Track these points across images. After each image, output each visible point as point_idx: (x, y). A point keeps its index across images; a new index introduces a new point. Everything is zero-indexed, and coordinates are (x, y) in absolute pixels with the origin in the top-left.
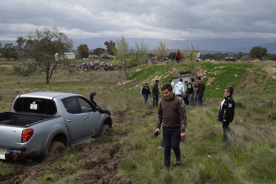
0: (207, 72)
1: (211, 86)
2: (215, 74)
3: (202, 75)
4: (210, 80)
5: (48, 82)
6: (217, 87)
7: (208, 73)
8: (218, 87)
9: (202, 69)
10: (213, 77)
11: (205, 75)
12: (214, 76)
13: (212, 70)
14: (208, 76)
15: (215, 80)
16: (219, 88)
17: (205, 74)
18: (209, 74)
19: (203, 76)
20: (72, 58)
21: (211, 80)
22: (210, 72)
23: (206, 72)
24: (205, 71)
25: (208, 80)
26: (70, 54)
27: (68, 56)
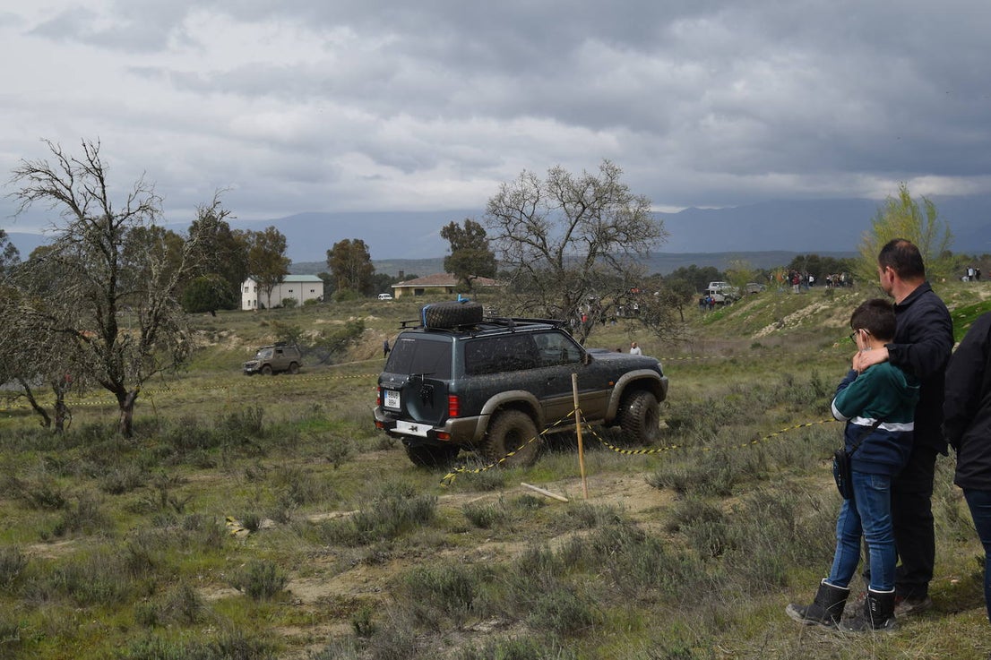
20: (312, 297)
26: (302, 282)
27: (296, 288)
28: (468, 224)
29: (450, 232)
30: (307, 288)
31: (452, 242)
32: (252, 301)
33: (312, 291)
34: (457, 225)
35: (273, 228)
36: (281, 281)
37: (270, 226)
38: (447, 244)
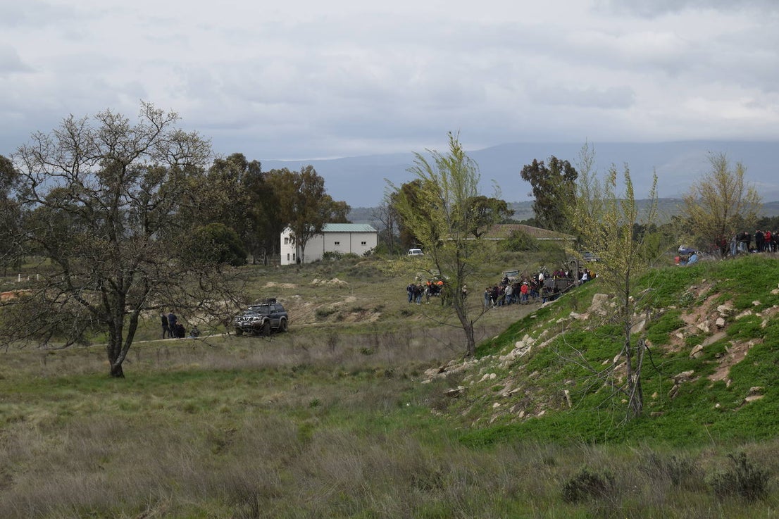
0: (733, 314)
1: (728, 385)
2: (764, 324)
3: (707, 330)
4: (733, 356)
5: (117, 372)
6: (752, 389)
7: (737, 317)
8: (755, 393)
9: (716, 296)
10: (754, 337)
11: (719, 328)
12: (755, 332)
13: (756, 303)
14: (733, 335)
15: (756, 355)
16: (760, 397)
17: (720, 322)
18: (738, 321)
19: (710, 335)
20: (360, 251)
21: (739, 351)
22: (747, 313)
23: (726, 311)
24: (721, 308)
25: (723, 353)
26: (350, 233)
27: (344, 240)
28: (555, 162)
29: (533, 173)
30: (357, 239)
31: (533, 185)
32: (291, 255)
33: (364, 243)
34: (542, 163)
35: (310, 168)
36: (319, 231)
37: (306, 166)
38: (528, 187)
